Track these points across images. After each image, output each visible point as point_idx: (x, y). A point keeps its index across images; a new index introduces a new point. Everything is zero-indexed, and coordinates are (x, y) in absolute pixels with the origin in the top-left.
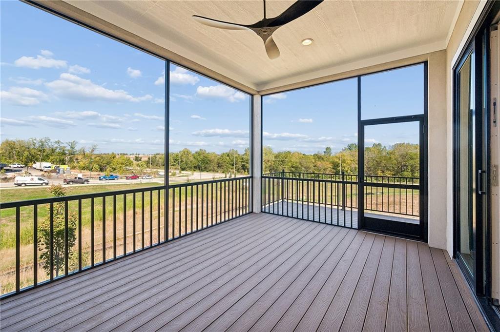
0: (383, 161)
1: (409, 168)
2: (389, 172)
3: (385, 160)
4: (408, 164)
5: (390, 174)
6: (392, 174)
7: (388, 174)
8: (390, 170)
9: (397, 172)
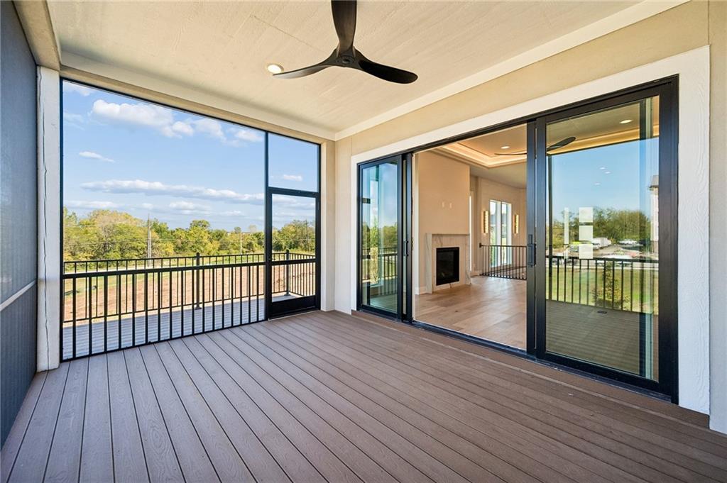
0: (74, 237)
1: (118, 246)
2: (85, 255)
3: (76, 235)
4: (114, 241)
5: (86, 257)
6: (90, 257)
7: (82, 256)
8: (84, 251)
9: (99, 254)
